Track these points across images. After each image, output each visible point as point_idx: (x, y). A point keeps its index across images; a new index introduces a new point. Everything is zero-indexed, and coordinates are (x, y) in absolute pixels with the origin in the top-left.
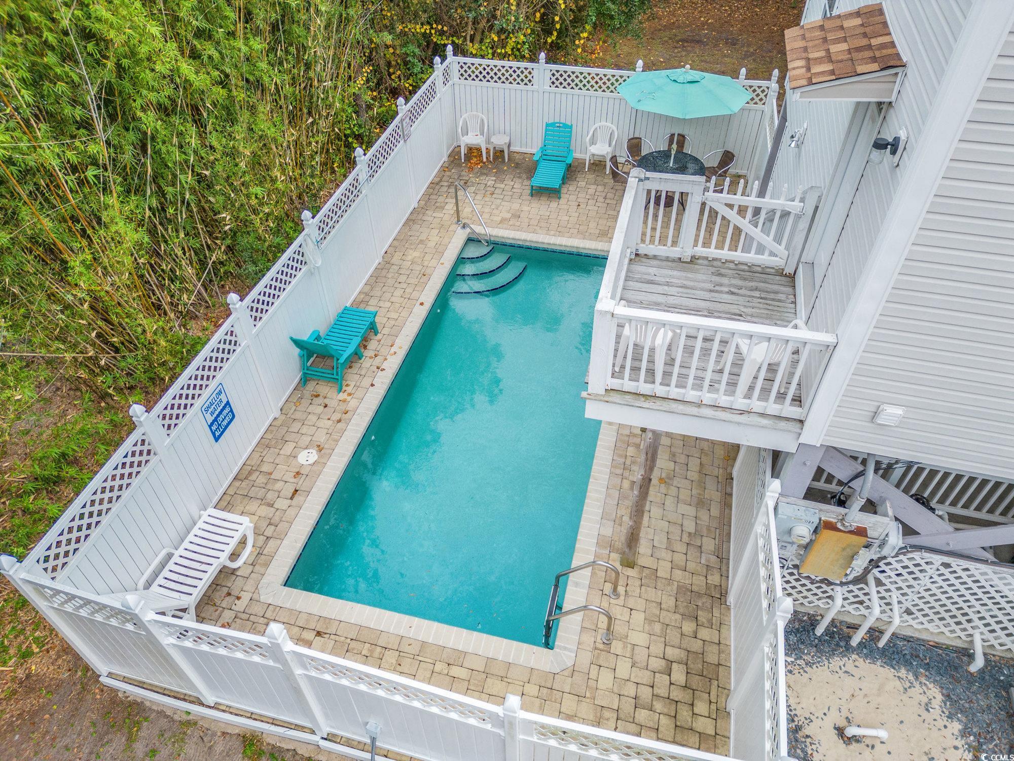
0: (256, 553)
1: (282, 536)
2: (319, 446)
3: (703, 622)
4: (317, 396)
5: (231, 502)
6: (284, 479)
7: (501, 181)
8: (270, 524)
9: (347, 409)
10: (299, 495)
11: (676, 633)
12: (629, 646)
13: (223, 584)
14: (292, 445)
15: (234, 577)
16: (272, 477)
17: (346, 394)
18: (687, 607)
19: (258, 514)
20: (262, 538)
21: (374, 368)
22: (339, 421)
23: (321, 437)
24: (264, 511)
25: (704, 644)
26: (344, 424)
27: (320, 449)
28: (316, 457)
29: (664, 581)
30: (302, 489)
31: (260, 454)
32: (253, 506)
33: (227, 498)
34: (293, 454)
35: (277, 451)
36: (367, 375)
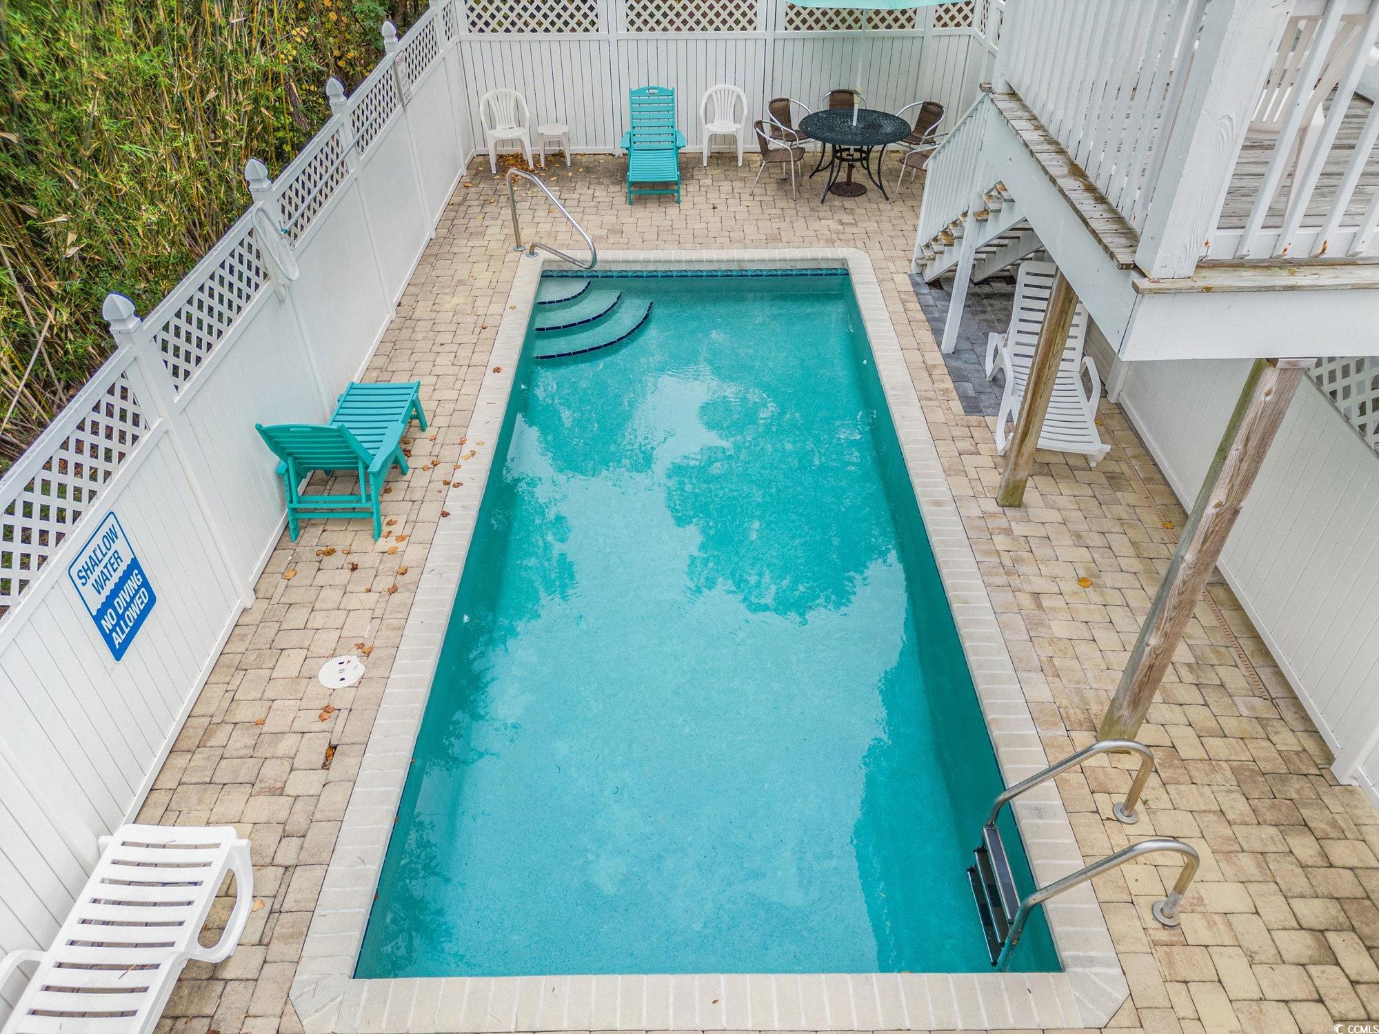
0: (264, 913)
1: (325, 856)
2: (361, 646)
3: (1324, 831)
4: (330, 552)
5: (174, 805)
6: (298, 726)
7: (569, 190)
8: (285, 835)
9: (404, 564)
10: (343, 754)
11: (1290, 867)
12: (1218, 919)
13: (193, 1011)
14: (296, 656)
15: (219, 986)
16: (266, 729)
17: (392, 540)
18: (1273, 806)
19: (250, 816)
20: (273, 874)
21: (441, 486)
22: (393, 590)
23: (362, 628)
24: (264, 807)
25: (1356, 876)
26: (407, 594)
27: (365, 651)
28: (361, 669)
29: (1200, 765)
30: (345, 740)
31: (224, 687)
32: (234, 802)
33: (161, 798)
34: (305, 673)
35: (265, 673)
36: (427, 498)
